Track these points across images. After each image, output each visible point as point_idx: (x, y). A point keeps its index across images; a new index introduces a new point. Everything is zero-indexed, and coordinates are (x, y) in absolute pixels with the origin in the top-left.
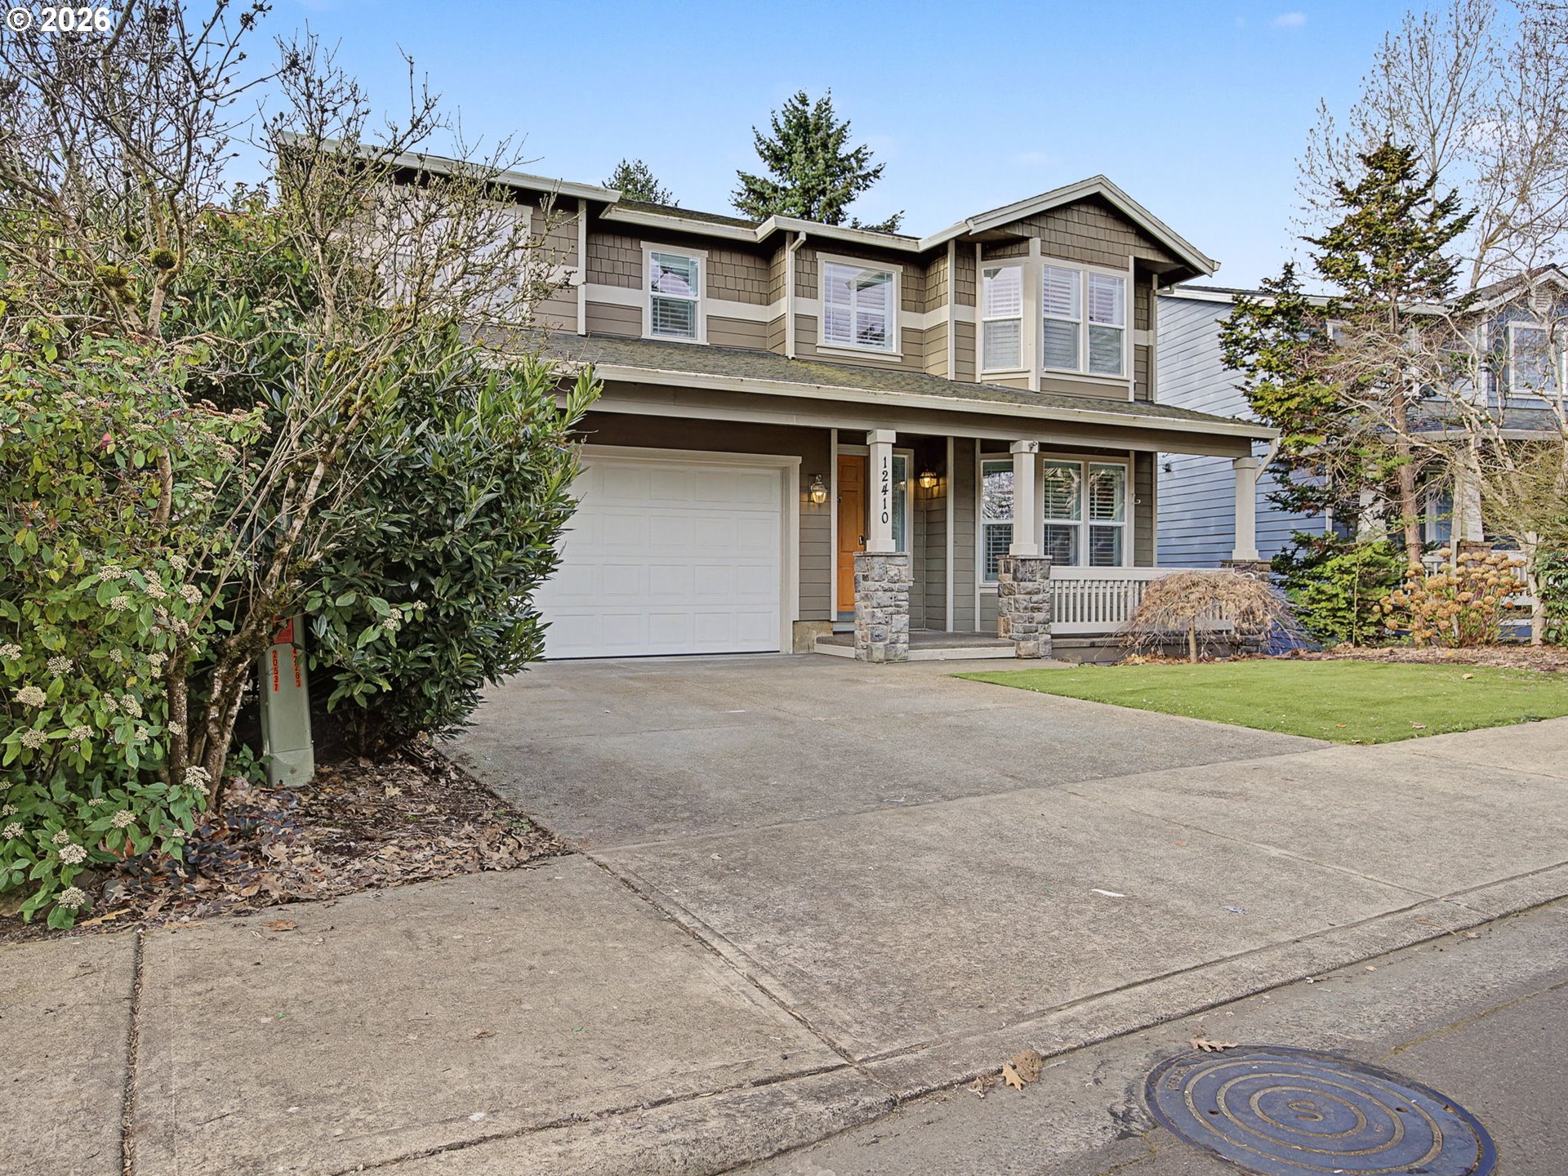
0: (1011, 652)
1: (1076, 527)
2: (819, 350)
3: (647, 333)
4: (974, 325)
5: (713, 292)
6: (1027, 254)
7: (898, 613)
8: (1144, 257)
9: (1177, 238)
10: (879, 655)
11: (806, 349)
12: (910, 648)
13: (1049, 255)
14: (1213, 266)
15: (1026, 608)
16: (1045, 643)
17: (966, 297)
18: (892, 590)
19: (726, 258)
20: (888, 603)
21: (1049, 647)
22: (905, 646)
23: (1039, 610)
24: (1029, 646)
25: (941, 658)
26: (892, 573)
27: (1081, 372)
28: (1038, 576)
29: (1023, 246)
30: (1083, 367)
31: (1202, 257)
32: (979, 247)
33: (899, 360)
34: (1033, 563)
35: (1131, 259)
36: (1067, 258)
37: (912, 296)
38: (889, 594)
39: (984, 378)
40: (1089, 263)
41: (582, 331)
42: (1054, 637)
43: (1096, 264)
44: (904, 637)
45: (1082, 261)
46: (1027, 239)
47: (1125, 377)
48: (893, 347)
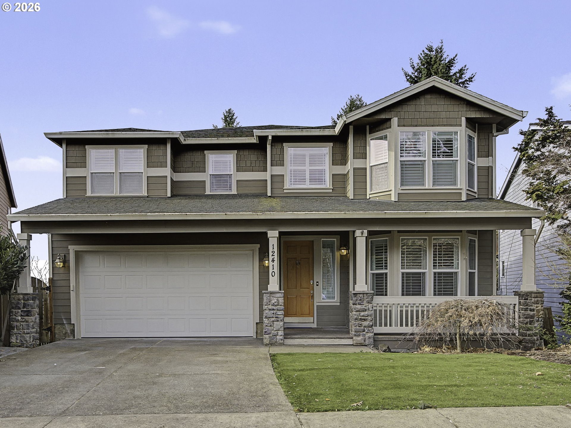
0: (350, 342)
1: (424, 273)
2: (285, 191)
3: (208, 192)
4: (366, 169)
5: (239, 169)
6: (390, 127)
7: (278, 321)
8: (473, 116)
9: (493, 103)
10: (266, 341)
11: (277, 192)
12: (285, 338)
13: (404, 126)
14: (522, 115)
15: (356, 319)
16: (369, 338)
17: (363, 155)
18: (273, 310)
19: (246, 153)
20: (271, 316)
21: (372, 340)
22: (281, 337)
23: (365, 320)
24: (360, 339)
25: (305, 344)
26: (273, 302)
27: (427, 187)
28: (365, 302)
29: (388, 123)
30: (428, 184)
31: (513, 110)
32: (368, 127)
33: (331, 191)
34: (361, 295)
35: (464, 119)
36: (416, 126)
37: (339, 157)
38: (272, 312)
39: (371, 196)
40: (432, 126)
41: (169, 195)
42: (375, 334)
43: (438, 126)
44: (281, 333)
45: (427, 126)
46: (390, 119)
47: (459, 187)
48: (328, 184)
